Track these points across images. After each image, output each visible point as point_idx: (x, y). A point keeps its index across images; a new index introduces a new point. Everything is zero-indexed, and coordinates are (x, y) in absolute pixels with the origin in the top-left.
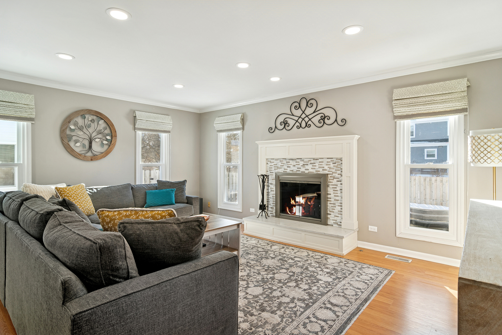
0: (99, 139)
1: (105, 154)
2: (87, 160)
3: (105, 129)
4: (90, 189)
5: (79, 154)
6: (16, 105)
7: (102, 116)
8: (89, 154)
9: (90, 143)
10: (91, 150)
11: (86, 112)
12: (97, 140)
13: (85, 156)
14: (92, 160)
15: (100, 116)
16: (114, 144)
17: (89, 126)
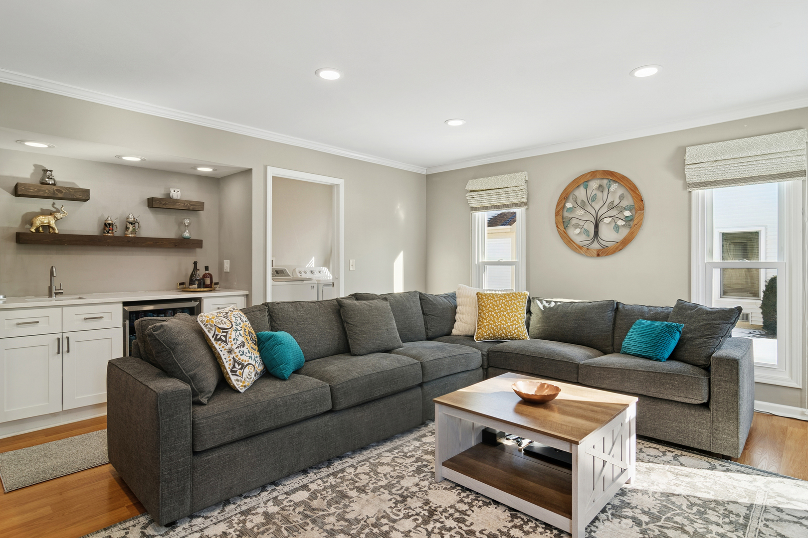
0: (610, 219)
1: (624, 243)
2: (592, 256)
3: (622, 197)
4: (547, 302)
5: (579, 247)
6: (506, 190)
7: (616, 176)
8: (596, 246)
9: (597, 226)
10: (597, 239)
11: (589, 176)
12: (607, 220)
13: (588, 249)
14: (598, 255)
15: (612, 176)
16: (638, 224)
17: (594, 198)
